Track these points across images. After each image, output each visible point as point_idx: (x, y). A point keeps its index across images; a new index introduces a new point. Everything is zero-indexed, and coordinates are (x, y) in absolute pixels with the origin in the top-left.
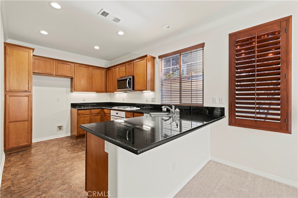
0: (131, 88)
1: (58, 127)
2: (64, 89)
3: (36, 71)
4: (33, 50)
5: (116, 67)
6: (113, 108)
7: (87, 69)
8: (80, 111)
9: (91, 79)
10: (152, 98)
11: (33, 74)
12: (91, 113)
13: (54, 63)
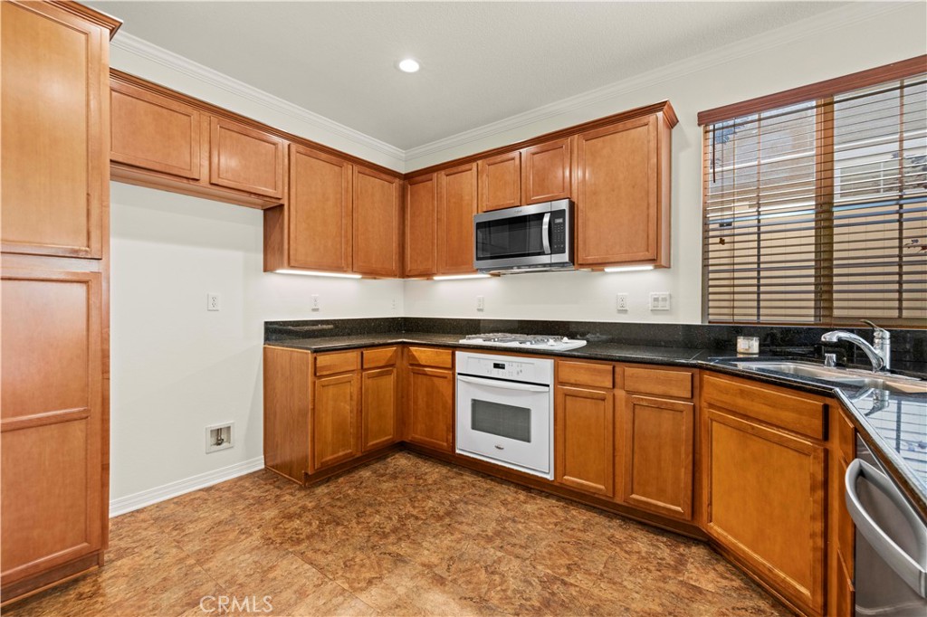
0: (564, 252)
1: (212, 431)
4: (113, 27)
5: (467, 167)
6: (463, 342)
7: (337, 168)
8: (323, 360)
9: (349, 214)
10: (656, 300)
12: (365, 367)
13: (205, 125)
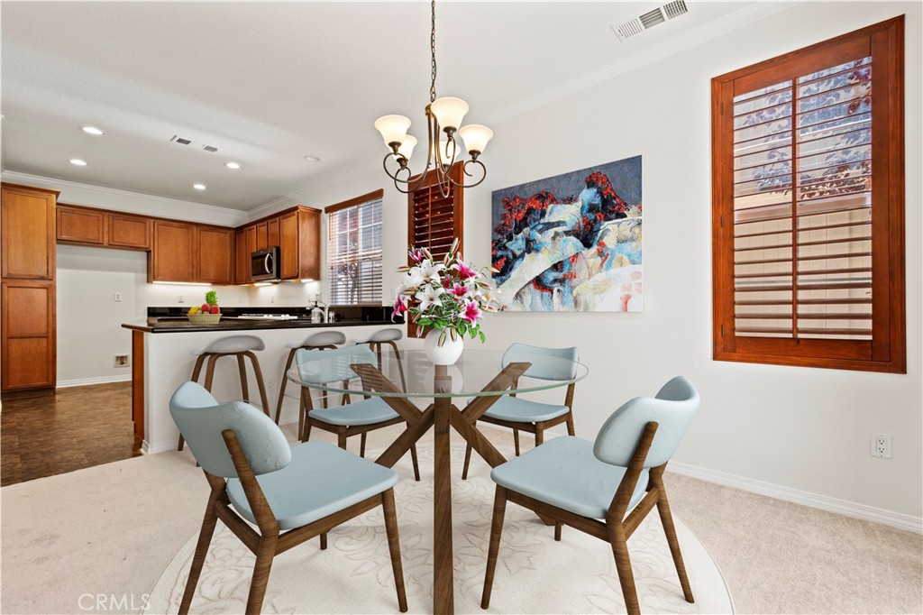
0: (273, 273)
1: (117, 357)
2: (132, 275)
3: (64, 237)
4: (57, 194)
5: (252, 227)
9: (195, 252)
11: (57, 243)
13: (106, 219)
